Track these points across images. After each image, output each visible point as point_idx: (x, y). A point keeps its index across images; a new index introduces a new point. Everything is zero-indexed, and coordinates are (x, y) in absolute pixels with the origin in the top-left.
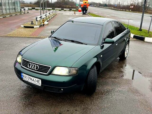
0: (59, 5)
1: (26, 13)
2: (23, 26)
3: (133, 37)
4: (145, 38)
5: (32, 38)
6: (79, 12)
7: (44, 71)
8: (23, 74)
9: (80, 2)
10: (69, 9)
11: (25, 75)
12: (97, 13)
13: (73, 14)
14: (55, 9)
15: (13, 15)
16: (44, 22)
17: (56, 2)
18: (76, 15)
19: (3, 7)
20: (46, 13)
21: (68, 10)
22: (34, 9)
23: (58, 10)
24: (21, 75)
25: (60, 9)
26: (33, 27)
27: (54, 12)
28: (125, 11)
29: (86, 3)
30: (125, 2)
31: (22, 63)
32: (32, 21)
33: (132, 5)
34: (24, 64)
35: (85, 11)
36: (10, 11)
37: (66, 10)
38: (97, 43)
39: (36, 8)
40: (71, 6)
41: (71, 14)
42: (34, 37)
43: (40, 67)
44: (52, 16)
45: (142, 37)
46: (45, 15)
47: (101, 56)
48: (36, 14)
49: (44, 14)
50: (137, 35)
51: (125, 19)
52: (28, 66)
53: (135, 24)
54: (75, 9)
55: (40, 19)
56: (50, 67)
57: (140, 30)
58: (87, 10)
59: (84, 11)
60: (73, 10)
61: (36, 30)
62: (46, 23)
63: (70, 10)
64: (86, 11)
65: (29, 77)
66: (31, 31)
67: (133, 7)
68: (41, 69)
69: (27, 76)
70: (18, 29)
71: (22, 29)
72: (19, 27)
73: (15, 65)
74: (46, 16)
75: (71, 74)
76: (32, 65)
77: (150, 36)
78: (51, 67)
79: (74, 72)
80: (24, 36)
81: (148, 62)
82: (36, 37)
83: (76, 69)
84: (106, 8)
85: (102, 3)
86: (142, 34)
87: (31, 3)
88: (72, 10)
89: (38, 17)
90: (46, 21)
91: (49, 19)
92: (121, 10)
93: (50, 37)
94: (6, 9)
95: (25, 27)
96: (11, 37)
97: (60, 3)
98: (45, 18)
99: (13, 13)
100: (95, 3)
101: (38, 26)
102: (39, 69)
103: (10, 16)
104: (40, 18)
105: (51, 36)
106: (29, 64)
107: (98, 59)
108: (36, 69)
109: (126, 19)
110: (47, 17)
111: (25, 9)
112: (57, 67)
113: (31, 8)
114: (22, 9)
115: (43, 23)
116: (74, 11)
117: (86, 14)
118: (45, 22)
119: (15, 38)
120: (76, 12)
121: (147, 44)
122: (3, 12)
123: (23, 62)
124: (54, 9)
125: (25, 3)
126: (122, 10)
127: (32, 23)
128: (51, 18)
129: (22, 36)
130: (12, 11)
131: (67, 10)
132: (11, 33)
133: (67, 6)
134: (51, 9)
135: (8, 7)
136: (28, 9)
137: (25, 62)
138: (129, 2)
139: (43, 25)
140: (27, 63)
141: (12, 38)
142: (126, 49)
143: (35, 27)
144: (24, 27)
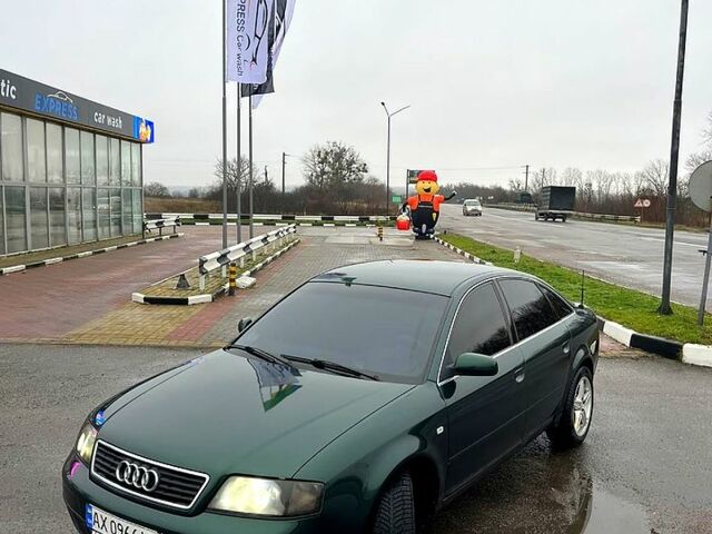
0: (315, 201)
1: (164, 238)
2: (140, 297)
3: (631, 344)
4: (681, 347)
5: (171, 348)
6: (399, 229)
7: (179, 496)
8: (95, 510)
9: (410, 185)
10: (356, 218)
11: (100, 512)
12: (481, 232)
13: (372, 240)
14: (297, 218)
15: (106, 249)
16: (233, 277)
17: (302, 188)
18: (387, 241)
19: (71, 215)
20: (251, 238)
21: (352, 222)
22: (204, 218)
23: (308, 222)
24: (84, 513)
25: (319, 218)
26: (184, 302)
27: (285, 233)
28: (616, 221)
29: (428, 190)
30: (613, 183)
31: (96, 462)
32: (183, 275)
33: (643, 195)
34: (103, 466)
35: (424, 226)
36: (99, 230)
37: (342, 224)
38: (419, 372)
39: (211, 216)
40: (368, 202)
41: (365, 241)
42: (182, 343)
43: (163, 479)
44: (276, 251)
45: (670, 341)
46: (244, 249)
47: (440, 430)
48: (205, 242)
49: (239, 243)
50: (648, 332)
51: (610, 259)
52: (115, 472)
53: (651, 283)
54: (382, 218)
55: (219, 265)
56: (204, 479)
57: (665, 309)
58: (435, 222)
59: (421, 228)
60: (377, 223)
61: (195, 311)
62: (245, 280)
63: (363, 222)
64: (431, 224)
65: (117, 520)
66: (172, 318)
67: (647, 203)
68: (166, 487)
69: (110, 517)
70: (120, 312)
71: (138, 310)
72: (125, 301)
73: (68, 468)
74: (251, 252)
75: (291, 509)
76: (133, 468)
77: (706, 339)
78: (207, 478)
79: (306, 499)
80: (138, 343)
81: (687, 462)
82: (190, 343)
83: (316, 486)
84: (526, 210)
85: (506, 187)
86: (670, 330)
87: (194, 194)
88: (372, 222)
89: (208, 257)
90: (248, 272)
91: (260, 265)
92: (596, 216)
93: (229, 348)
94: (80, 226)
95: (150, 301)
96: (82, 345)
97: (320, 191)
98: (242, 262)
99: (109, 242)
100: (477, 188)
101: (208, 297)
102: (158, 488)
103: (94, 253)
104: (219, 260)
105: (233, 343)
106: (120, 465)
107: (423, 445)
108: (149, 486)
109: (615, 260)
110: (254, 253)
111: (162, 223)
112: (232, 478)
113: (191, 216)
114: (151, 224)
115: (232, 280)
116: (377, 225)
117: (429, 238)
118: (240, 276)
119: (97, 350)
120: (386, 231)
121: (695, 374)
122: (65, 235)
123: (97, 456)
124: (293, 218)
125: (169, 197)
126: (599, 216)
127: (183, 283)
128: (269, 259)
129: (130, 343)
130: (106, 229)
131: (348, 222)
132: (87, 329)
133: (352, 204)
134: (279, 217)
135: (88, 215)
136: (176, 221)
137: (106, 455)
138: (633, 182)
139: (232, 291)
140: (116, 459)
141: (85, 350)
142: (578, 399)
143: (192, 299)
144: (145, 299)
